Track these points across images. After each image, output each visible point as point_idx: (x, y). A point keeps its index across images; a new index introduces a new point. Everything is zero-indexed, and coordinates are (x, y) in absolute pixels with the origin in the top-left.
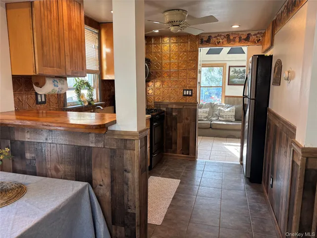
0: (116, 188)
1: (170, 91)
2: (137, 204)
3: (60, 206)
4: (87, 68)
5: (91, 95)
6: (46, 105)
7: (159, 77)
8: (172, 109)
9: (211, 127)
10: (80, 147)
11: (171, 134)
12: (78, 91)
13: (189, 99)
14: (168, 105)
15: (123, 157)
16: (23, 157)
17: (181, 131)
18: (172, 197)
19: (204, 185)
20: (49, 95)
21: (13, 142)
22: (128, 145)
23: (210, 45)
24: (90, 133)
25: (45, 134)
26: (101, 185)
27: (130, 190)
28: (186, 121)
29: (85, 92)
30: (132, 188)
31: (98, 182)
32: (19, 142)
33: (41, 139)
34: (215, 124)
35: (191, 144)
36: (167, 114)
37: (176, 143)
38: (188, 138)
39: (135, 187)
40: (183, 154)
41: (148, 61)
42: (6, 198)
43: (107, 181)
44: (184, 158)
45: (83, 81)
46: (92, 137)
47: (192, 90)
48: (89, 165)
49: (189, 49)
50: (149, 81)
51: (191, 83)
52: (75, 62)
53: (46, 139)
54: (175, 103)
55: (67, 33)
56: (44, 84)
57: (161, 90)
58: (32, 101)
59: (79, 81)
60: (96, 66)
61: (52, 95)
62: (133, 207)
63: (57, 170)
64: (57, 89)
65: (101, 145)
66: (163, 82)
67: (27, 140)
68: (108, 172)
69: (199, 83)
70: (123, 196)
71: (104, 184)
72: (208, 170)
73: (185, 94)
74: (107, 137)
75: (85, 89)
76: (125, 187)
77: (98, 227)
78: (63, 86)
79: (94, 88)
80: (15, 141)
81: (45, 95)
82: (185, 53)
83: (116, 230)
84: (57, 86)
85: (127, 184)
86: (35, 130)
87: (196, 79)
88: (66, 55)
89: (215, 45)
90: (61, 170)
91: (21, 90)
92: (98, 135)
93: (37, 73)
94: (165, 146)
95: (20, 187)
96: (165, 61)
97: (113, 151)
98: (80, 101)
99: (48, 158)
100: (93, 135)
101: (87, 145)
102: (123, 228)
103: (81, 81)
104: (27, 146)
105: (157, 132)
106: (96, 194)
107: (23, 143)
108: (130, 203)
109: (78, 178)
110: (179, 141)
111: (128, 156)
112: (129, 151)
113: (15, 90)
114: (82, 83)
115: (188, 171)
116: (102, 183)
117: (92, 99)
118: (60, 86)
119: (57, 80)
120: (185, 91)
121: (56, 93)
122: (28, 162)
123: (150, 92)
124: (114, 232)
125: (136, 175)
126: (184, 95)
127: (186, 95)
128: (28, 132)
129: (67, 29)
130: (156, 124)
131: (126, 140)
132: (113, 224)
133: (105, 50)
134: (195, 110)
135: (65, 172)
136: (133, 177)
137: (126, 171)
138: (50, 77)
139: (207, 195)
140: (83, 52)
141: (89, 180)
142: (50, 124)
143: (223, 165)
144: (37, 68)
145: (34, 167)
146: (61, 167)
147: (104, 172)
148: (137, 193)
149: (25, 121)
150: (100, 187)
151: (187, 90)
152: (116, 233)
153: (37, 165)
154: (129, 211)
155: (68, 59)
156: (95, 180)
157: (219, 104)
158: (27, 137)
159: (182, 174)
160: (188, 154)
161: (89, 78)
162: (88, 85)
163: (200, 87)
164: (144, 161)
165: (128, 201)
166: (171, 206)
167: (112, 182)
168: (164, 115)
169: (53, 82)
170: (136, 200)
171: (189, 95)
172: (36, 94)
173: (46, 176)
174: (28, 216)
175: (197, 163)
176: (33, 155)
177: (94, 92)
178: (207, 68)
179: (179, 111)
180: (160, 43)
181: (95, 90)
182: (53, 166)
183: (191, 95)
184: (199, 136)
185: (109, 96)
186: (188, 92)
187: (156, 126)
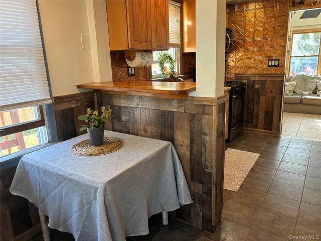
0: (195, 148)
1: (253, 62)
2: (214, 164)
3: (149, 157)
4: (170, 42)
5: (173, 68)
6: (135, 77)
7: (241, 47)
8: (254, 81)
9: (301, 103)
10: (164, 112)
11: (252, 108)
12: (161, 64)
13: (274, 71)
14: (250, 77)
15: (202, 121)
16: (119, 119)
17: (264, 105)
18: (250, 169)
19: (287, 161)
20: (137, 67)
21: (112, 107)
22: (206, 111)
23: (303, 6)
24: (173, 99)
25: (136, 100)
26: (181, 145)
27: (207, 151)
28: (270, 94)
29: (167, 65)
30: (210, 150)
31: (179, 143)
32: (117, 107)
33: (133, 104)
34: (308, 99)
35: (275, 119)
36: (248, 87)
37: (257, 118)
38: (272, 113)
39: (212, 149)
40: (264, 129)
41: (228, 31)
42: (110, 148)
43: (187, 142)
44: (265, 134)
45: (166, 54)
46: (175, 103)
47: (279, 60)
48: (172, 128)
49: (277, 13)
50: (230, 52)
51: (278, 52)
52: (160, 36)
53: (138, 105)
54: (258, 75)
55: (154, 9)
56: (134, 58)
57: (243, 61)
58: (124, 73)
59: (163, 55)
60: (178, 39)
61: (140, 68)
62: (209, 167)
63: (146, 131)
64: (144, 62)
65: (182, 110)
66: (245, 53)
67: (122, 105)
68: (188, 134)
69: (288, 52)
70: (201, 156)
71: (184, 145)
72: (293, 146)
73: (270, 64)
74: (187, 103)
75: (168, 62)
76: (203, 148)
77: (179, 181)
78: (149, 59)
79: (175, 61)
80: (114, 106)
81: (134, 68)
82: (273, 19)
83: (194, 186)
84: (145, 60)
85: (205, 146)
86: (129, 97)
87: (284, 47)
88: (152, 30)
89: (311, 6)
90: (148, 131)
91: (117, 64)
92: (180, 101)
93: (130, 48)
94: (245, 119)
95: (119, 141)
96: (249, 30)
97: (193, 115)
98: (163, 74)
99: (139, 121)
100: (176, 101)
101: (170, 110)
102: (201, 185)
103: (164, 55)
104: (123, 110)
105: (236, 106)
106: (177, 153)
107: (119, 107)
108: (208, 164)
109: (162, 138)
110: (261, 116)
111: (206, 120)
112: (207, 116)
113: (113, 63)
114: (165, 57)
115: (269, 146)
116: (182, 144)
117: (173, 72)
118: (147, 59)
119: (145, 53)
120: (270, 62)
121: (144, 65)
122: (124, 124)
123: (231, 63)
124: (192, 187)
125: (214, 138)
126: (269, 66)
127: (272, 66)
128: (123, 98)
129: (154, 5)
130: (236, 96)
131: (205, 105)
132: (192, 180)
133: (187, 23)
134: (282, 82)
135: (152, 132)
136: (211, 141)
137: (204, 134)
138: (139, 51)
139: (289, 171)
140: (167, 26)
141: (172, 139)
142: (141, 90)
143: (312, 143)
144: (130, 42)
145: (128, 128)
146: (149, 129)
147: (184, 134)
148: (214, 155)
149: (122, 88)
150: (181, 147)
151: (272, 60)
152: (195, 189)
153: (130, 126)
154: (206, 170)
155: (154, 34)
156: (177, 140)
157: (313, 76)
158: (123, 103)
159: (262, 149)
160: (271, 130)
161: (172, 52)
162: (171, 59)
163: (291, 57)
164: (222, 127)
165: (206, 161)
166: (248, 176)
167: (191, 143)
168: (245, 88)
169: (142, 56)
170: (213, 161)
171: (275, 66)
172: (128, 67)
173: (137, 135)
174: (126, 161)
175: (281, 139)
176: (128, 118)
177: (176, 65)
178: (301, 35)
179: (263, 83)
180: (243, 11)
181: (176, 63)
182: (142, 128)
183: (278, 66)
184: (285, 111)
185: (189, 69)
186: (273, 62)
187: (236, 99)
